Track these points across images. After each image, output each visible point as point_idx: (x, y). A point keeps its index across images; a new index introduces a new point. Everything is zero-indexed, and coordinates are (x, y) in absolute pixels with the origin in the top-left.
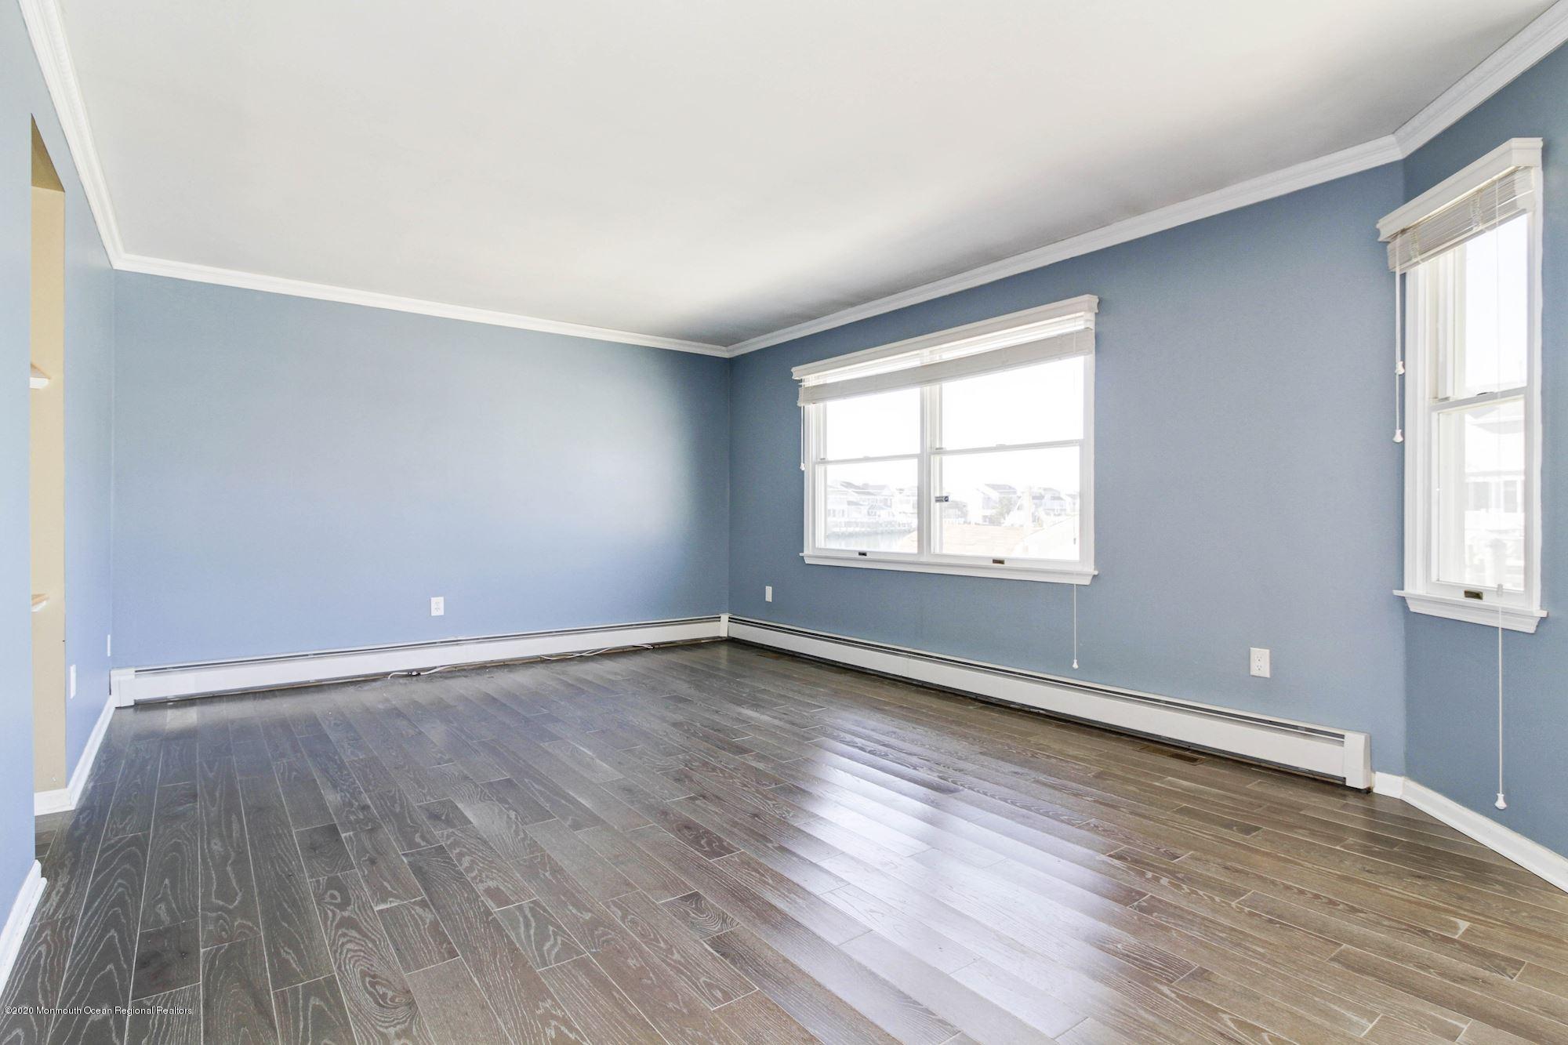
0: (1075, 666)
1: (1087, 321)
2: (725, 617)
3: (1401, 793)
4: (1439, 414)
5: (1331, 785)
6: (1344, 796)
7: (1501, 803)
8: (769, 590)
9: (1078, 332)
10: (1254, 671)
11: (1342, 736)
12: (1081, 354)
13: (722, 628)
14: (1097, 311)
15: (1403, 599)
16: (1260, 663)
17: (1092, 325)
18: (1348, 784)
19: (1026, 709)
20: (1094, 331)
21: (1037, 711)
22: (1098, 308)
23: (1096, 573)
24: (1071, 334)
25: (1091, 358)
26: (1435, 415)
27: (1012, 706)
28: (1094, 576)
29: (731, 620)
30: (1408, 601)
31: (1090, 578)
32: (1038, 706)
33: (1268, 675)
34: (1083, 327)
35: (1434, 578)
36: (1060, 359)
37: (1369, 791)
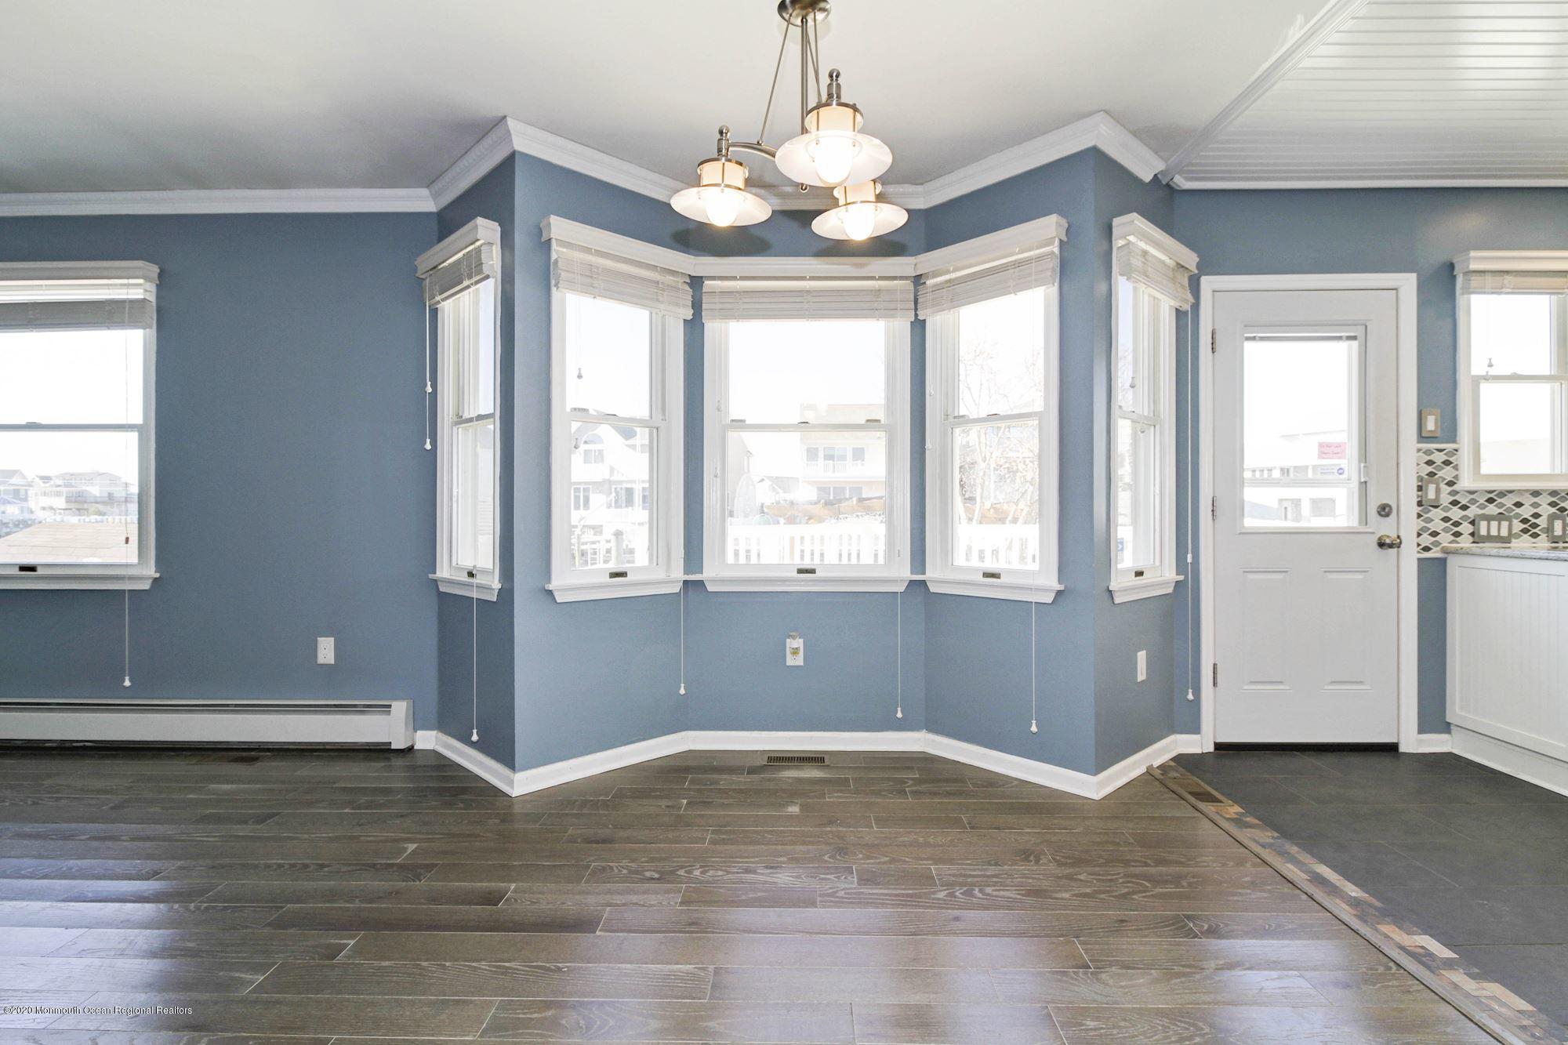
0: (127, 683)
1: (146, 291)
3: (434, 744)
4: (458, 429)
5: (379, 752)
6: (388, 759)
7: (475, 738)
9: (132, 301)
10: (321, 660)
11: (390, 706)
12: (139, 328)
14: (158, 282)
15: (435, 581)
16: (326, 651)
17: (152, 298)
18: (393, 747)
19: (67, 745)
20: (154, 304)
21: (82, 744)
22: (159, 280)
23: (158, 575)
24: (123, 302)
25: (152, 333)
26: (455, 429)
27: (47, 745)
28: (155, 580)
30: (439, 583)
31: (150, 581)
32: (81, 739)
33: (333, 663)
34: (142, 297)
35: (454, 563)
36: (109, 328)
37: (411, 749)
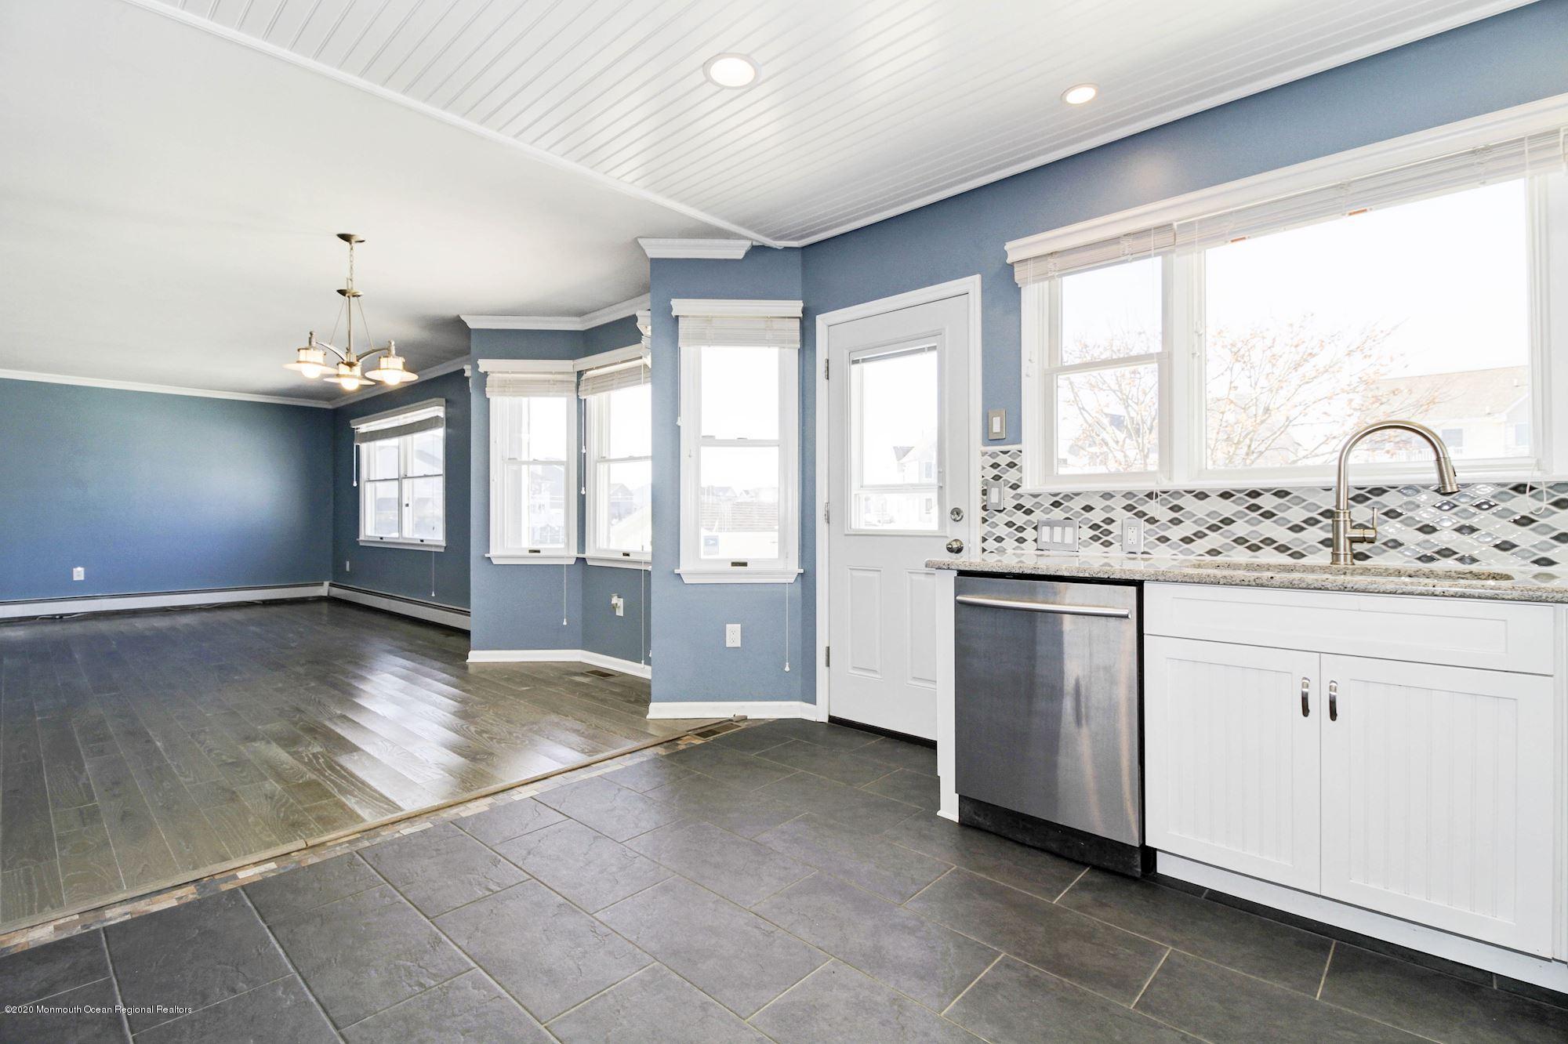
0: (433, 595)
2: (326, 584)
8: (348, 564)
13: (323, 590)
17: (442, 414)
20: (443, 417)
28: (446, 547)
29: (331, 585)
